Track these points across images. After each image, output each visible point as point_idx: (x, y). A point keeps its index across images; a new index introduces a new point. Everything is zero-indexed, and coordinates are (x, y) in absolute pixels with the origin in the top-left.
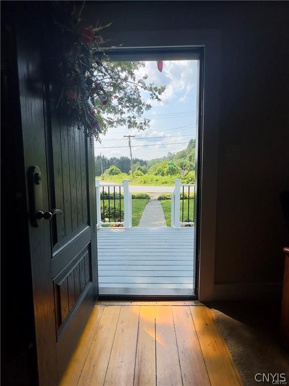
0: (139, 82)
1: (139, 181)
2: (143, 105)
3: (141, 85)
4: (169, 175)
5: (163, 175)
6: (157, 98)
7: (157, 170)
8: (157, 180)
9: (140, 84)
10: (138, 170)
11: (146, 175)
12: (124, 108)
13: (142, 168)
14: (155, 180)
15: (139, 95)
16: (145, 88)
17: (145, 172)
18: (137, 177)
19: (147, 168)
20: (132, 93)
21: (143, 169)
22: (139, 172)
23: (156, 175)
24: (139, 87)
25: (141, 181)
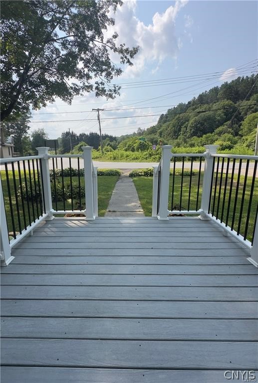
0: (108, 42)
1: (109, 157)
2: (113, 69)
3: (111, 46)
4: (140, 151)
5: (133, 150)
6: (129, 61)
7: (127, 145)
8: (127, 156)
9: (109, 44)
10: (108, 146)
11: (116, 151)
12: (90, 72)
13: (112, 143)
14: (125, 156)
15: (108, 58)
16: (115, 50)
17: (115, 148)
18: (106, 153)
19: (117, 143)
20: (100, 55)
21: (113, 145)
22: (109, 147)
23: (126, 150)
24: (107, 48)
25: (111, 157)
